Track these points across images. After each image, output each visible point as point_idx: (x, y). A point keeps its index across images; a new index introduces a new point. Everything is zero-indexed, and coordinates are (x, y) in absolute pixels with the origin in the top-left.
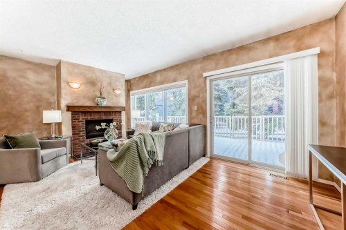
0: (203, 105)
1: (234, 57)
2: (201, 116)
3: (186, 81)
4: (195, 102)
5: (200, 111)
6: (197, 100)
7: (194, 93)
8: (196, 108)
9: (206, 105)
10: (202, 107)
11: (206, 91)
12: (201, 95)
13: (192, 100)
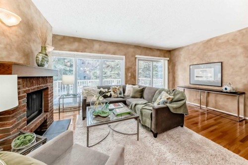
0: (134, 73)
1: (148, 52)
2: (133, 79)
3: (124, 57)
4: (130, 71)
5: (133, 77)
6: (130, 70)
7: (128, 65)
8: (130, 75)
9: (136, 73)
10: (133, 74)
11: (136, 65)
12: (133, 67)
13: (127, 69)
